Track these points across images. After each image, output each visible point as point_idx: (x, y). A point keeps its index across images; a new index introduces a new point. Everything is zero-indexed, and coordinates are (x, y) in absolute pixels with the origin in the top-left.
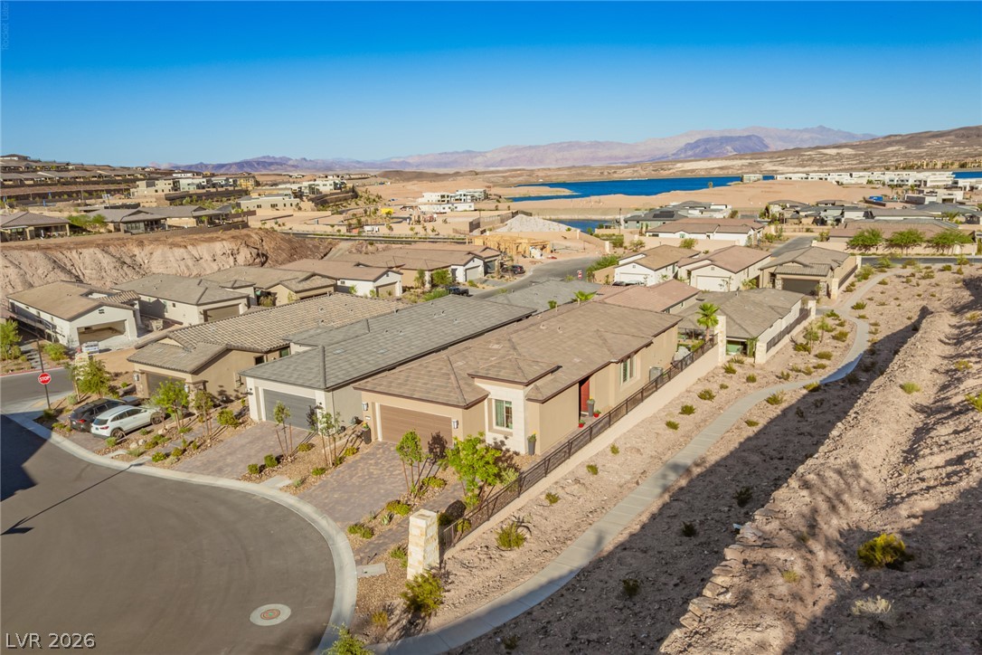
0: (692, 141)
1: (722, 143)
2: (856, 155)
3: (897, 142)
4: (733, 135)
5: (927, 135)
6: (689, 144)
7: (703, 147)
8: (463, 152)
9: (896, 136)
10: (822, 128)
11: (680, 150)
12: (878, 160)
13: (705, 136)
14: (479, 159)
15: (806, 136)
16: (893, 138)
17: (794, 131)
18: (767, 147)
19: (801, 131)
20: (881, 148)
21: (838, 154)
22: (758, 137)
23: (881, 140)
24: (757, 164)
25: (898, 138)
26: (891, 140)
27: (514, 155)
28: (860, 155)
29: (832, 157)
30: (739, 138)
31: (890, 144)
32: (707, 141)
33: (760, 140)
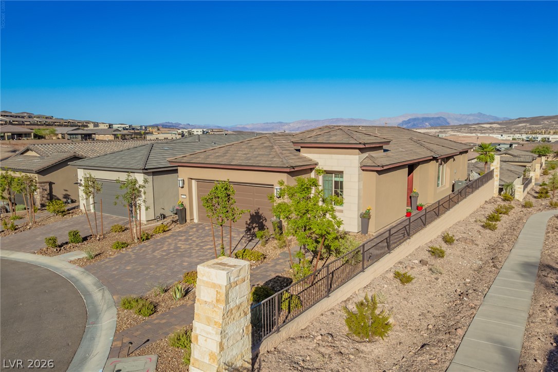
0: (406, 119)
1: (423, 121)
2: (501, 128)
3: (524, 122)
4: (430, 117)
5: (542, 118)
6: (404, 121)
7: (412, 123)
8: (277, 123)
9: (523, 118)
10: (480, 114)
11: (400, 124)
12: (515, 130)
13: (414, 117)
14: (286, 127)
15: (471, 118)
16: (521, 120)
17: (464, 115)
18: (448, 123)
19: (468, 115)
20: (515, 125)
21: (491, 127)
22: (444, 118)
23: (514, 120)
24: (444, 131)
25: (524, 119)
26: (520, 120)
27: (305, 125)
28: (503, 128)
29: (487, 129)
30: (433, 118)
31: (520, 122)
32: (415, 119)
33: (445, 119)
